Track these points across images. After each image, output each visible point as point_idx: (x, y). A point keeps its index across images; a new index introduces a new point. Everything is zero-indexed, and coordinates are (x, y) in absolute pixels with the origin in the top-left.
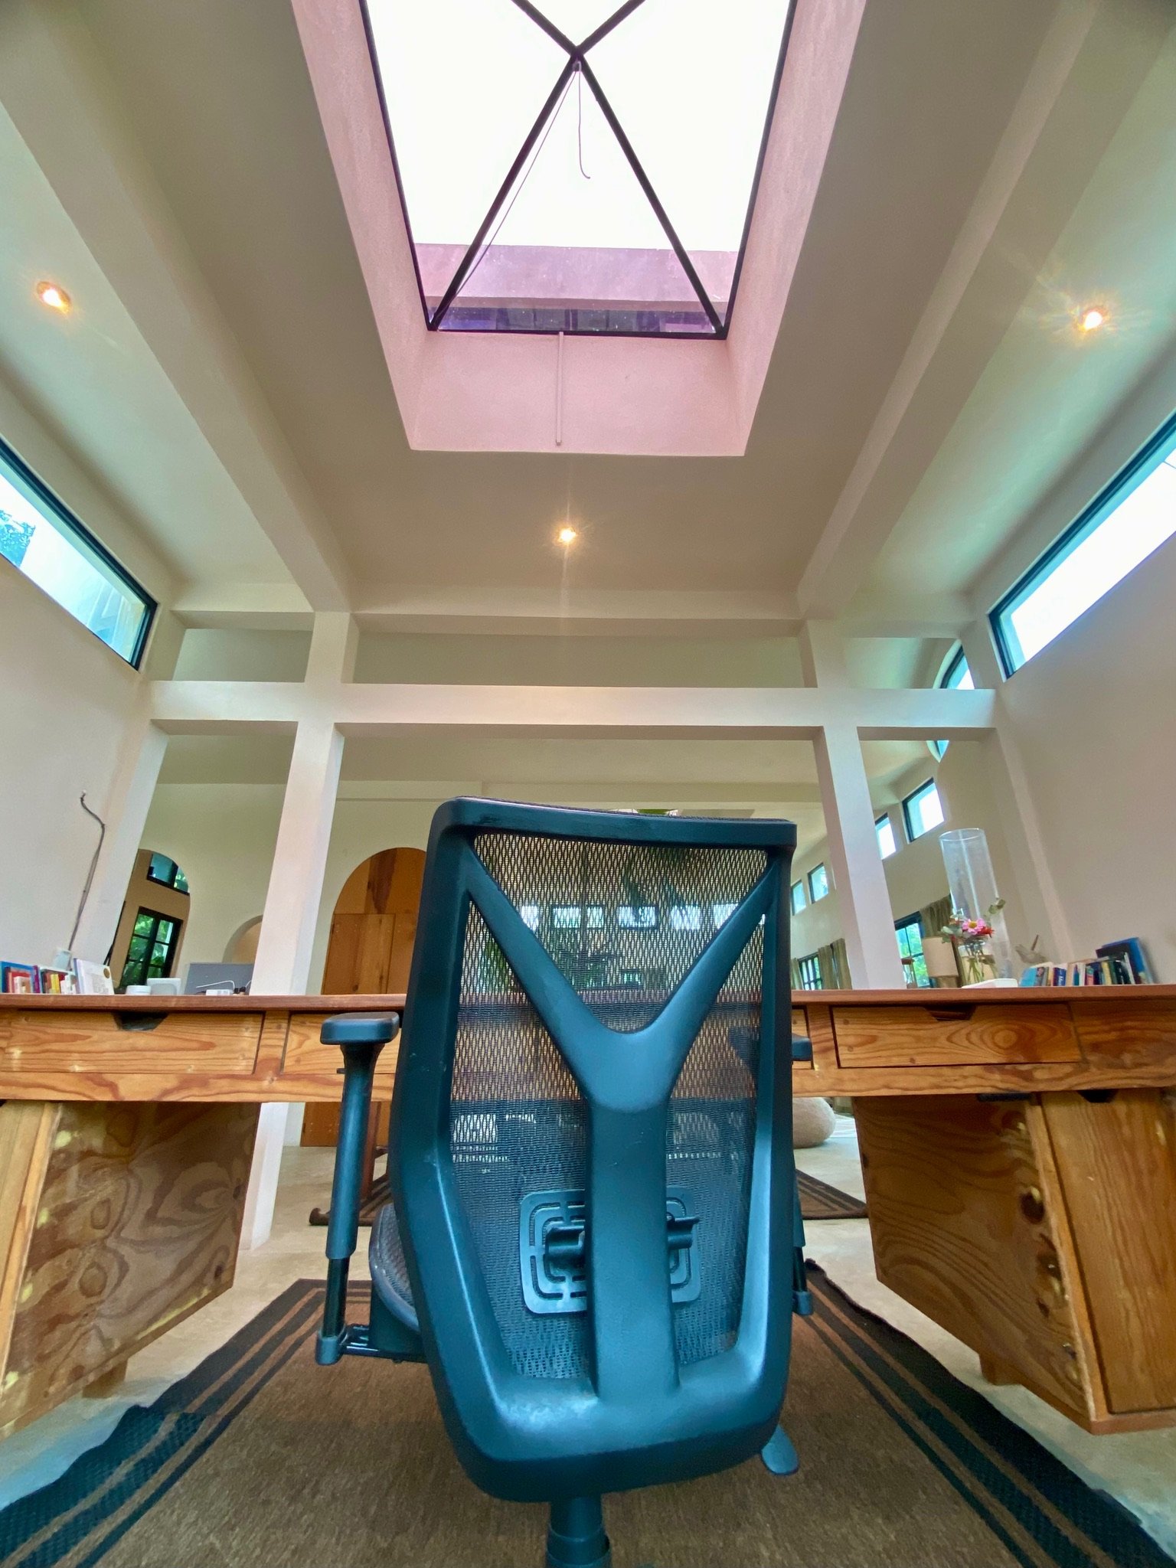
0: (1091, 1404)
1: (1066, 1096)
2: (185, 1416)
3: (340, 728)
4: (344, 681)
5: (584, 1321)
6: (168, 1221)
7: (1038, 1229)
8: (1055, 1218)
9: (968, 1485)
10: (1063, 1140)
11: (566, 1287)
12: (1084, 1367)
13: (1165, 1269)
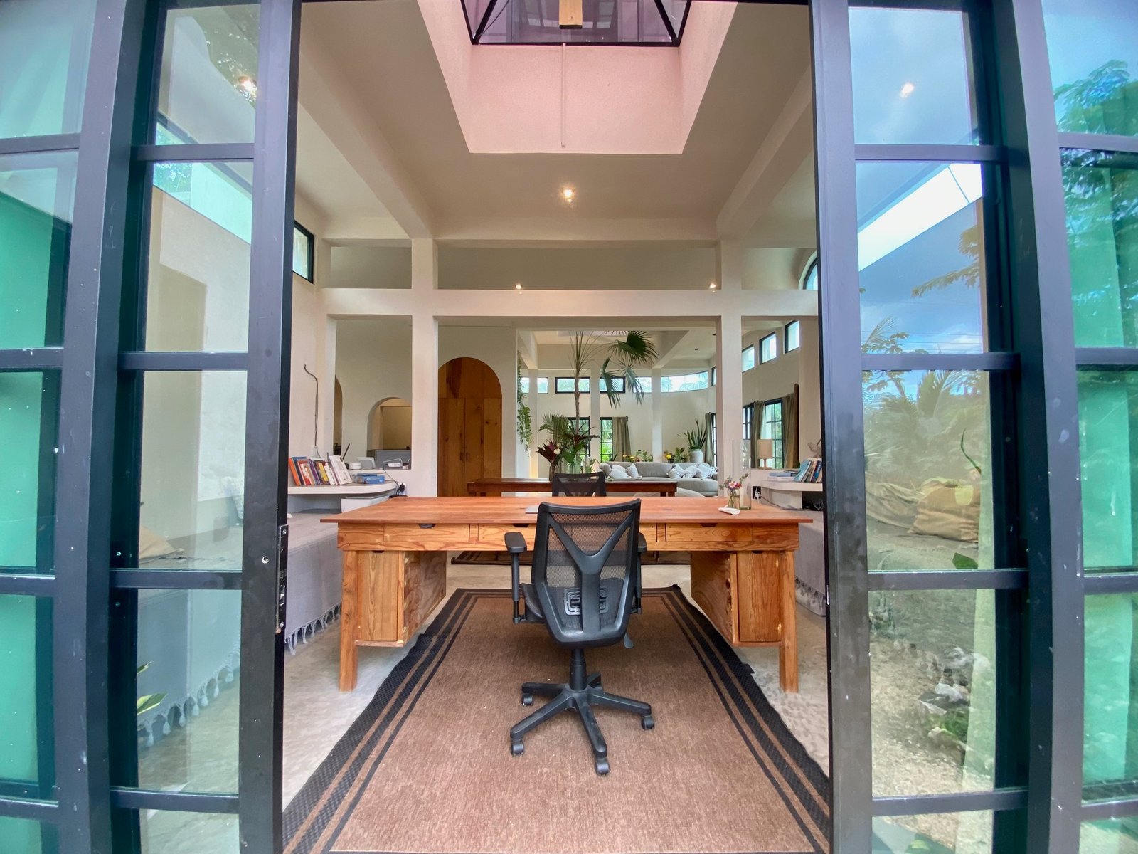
0: (734, 639)
1: (745, 552)
2: (439, 637)
3: (435, 318)
4: (434, 288)
5: (580, 617)
6: (429, 578)
7: (728, 590)
8: (733, 588)
9: (704, 659)
10: (742, 564)
11: (576, 610)
12: (734, 630)
13: (767, 604)
